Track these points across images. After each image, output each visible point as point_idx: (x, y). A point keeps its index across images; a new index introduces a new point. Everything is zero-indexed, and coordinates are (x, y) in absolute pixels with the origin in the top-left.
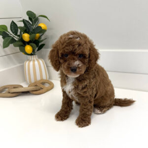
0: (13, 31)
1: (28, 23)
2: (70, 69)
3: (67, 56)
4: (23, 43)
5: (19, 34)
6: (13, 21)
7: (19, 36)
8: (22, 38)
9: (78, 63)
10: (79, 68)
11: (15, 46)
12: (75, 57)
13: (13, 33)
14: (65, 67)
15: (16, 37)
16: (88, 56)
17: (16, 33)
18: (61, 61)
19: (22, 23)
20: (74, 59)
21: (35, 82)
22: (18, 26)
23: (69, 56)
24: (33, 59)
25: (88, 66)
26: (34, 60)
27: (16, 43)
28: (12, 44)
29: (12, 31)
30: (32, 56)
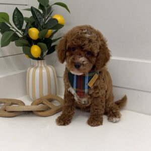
0: (16, 23)
1: (38, 13)
2: (74, 64)
4: (29, 42)
5: (24, 27)
6: (17, 9)
7: (23, 31)
8: (28, 35)
11: (17, 45)
13: (16, 25)
15: (20, 31)
16: (96, 55)
17: (20, 26)
19: (30, 12)
20: (80, 54)
21: (41, 98)
22: (24, 16)
24: (40, 65)
26: (41, 68)
27: (19, 40)
28: (14, 42)
29: (14, 22)
30: (40, 61)
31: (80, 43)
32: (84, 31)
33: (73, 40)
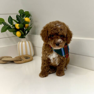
3: (53, 36)
6: (10, 16)
9: (60, 41)
10: (61, 43)
11: (10, 31)
12: (58, 37)
13: (10, 23)
14: (52, 43)
18: (50, 39)
20: (58, 38)
23: (54, 36)
25: (66, 42)
31: (56, 32)
32: (57, 25)
33: (52, 31)
